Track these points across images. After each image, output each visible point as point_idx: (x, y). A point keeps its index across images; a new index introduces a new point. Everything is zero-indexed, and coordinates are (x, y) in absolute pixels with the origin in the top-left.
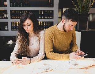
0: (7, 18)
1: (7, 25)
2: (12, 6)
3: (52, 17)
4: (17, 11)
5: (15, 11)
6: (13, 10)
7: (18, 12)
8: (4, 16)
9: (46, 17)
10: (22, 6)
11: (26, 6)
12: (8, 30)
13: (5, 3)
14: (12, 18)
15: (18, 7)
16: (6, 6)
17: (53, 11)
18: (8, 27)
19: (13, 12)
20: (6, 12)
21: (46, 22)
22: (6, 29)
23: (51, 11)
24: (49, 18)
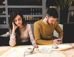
0: (5, 14)
1: (5, 20)
2: (9, 4)
3: (41, 14)
4: (13, 8)
5: (12, 8)
6: (10, 8)
7: (14, 10)
8: (3, 13)
9: (36, 14)
10: (17, 5)
11: (21, 5)
12: (6, 24)
13: (3, 2)
14: (9, 14)
15: (14, 5)
16: (4, 5)
17: (42, 8)
18: (6, 22)
19: (10, 9)
20: (4, 9)
21: (36, 18)
22: (5, 23)
23: (40, 8)
24: (39, 14)
